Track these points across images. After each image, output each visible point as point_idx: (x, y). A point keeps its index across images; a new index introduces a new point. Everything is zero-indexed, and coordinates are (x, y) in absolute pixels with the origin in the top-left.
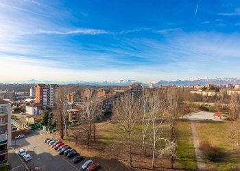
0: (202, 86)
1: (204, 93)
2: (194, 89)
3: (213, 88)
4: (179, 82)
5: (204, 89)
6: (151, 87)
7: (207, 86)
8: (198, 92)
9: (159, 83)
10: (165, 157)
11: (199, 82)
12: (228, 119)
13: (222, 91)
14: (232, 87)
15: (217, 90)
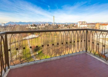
0: (31, 25)
1: (32, 27)
2: (27, 26)
3: (35, 25)
5: (32, 26)
7: (33, 24)
8: (29, 27)
9: (9, 23)
11: (30, 23)
12: (40, 36)
13: (37, 26)
14: (40, 25)
15: (36, 26)
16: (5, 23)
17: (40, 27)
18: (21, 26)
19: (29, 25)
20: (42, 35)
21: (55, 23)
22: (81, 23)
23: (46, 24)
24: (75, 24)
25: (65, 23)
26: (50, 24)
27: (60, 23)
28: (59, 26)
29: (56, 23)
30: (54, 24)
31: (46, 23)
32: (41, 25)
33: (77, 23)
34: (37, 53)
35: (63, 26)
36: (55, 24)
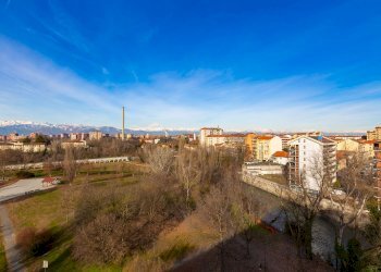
0: (22, 137)
1: (26, 148)
2: (5, 142)
3: (41, 139)
5: (27, 141)
7: (32, 135)
11: (18, 130)
12: (62, 183)
13: (54, 143)
14: (67, 137)
15: (47, 142)
17: (65, 145)
19: (14, 138)
20: (72, 178)
21: (127, 131)
22: (208, 133)
23: (92, 136)
24: (191, 136)
25: (163, 132)
26: (107, 135)
27: (145, 133)
28: (143, 142)
29: (132, 133)
30: (122, 136)
31: (93, 130)
32: (73, 137)
33: (198, 133)
34: (46, 264)
35: (156, 141)
36: (129, 136)
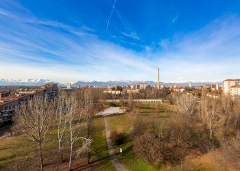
0: (112, 87)
1: (113, 92)
2: (106, 89)
3: (119, 88)
4: (95, 83)
5: (113, 89)
6: (69, 87)
7: (115, 86)
8: (109, 92)
9: (77, 83)
10: (82, 155)
11: (110, 83)
12: (127, 111)
13: (124, 90)
14: (129, 87)
15: (121, 90)
16: (72, 83)
17: (128, 91)
18: (96, 88)
19: (109, 87)
20: (132, 109)
21: (161, 84)
23: (141, 86)
24: (214, 86)
25: (187, 84)
26: (149, 86)
29: (164, 84)
30: (158, 86)
31: (142, 83)
32: (132, 87)
34: (121, 151)
35: (182, 90)
36: (162, 87)
